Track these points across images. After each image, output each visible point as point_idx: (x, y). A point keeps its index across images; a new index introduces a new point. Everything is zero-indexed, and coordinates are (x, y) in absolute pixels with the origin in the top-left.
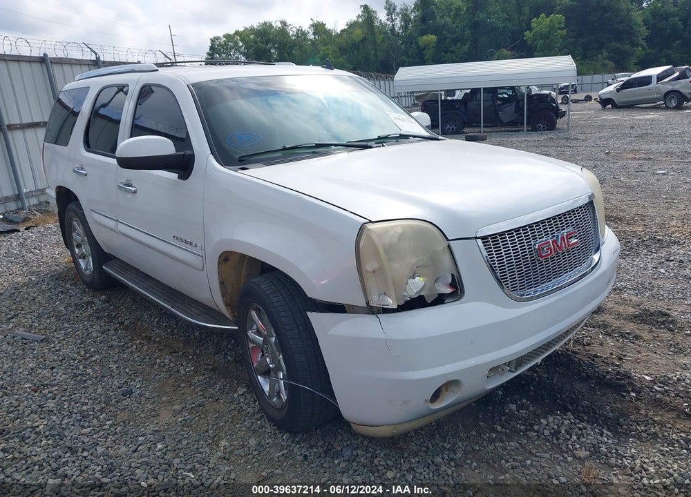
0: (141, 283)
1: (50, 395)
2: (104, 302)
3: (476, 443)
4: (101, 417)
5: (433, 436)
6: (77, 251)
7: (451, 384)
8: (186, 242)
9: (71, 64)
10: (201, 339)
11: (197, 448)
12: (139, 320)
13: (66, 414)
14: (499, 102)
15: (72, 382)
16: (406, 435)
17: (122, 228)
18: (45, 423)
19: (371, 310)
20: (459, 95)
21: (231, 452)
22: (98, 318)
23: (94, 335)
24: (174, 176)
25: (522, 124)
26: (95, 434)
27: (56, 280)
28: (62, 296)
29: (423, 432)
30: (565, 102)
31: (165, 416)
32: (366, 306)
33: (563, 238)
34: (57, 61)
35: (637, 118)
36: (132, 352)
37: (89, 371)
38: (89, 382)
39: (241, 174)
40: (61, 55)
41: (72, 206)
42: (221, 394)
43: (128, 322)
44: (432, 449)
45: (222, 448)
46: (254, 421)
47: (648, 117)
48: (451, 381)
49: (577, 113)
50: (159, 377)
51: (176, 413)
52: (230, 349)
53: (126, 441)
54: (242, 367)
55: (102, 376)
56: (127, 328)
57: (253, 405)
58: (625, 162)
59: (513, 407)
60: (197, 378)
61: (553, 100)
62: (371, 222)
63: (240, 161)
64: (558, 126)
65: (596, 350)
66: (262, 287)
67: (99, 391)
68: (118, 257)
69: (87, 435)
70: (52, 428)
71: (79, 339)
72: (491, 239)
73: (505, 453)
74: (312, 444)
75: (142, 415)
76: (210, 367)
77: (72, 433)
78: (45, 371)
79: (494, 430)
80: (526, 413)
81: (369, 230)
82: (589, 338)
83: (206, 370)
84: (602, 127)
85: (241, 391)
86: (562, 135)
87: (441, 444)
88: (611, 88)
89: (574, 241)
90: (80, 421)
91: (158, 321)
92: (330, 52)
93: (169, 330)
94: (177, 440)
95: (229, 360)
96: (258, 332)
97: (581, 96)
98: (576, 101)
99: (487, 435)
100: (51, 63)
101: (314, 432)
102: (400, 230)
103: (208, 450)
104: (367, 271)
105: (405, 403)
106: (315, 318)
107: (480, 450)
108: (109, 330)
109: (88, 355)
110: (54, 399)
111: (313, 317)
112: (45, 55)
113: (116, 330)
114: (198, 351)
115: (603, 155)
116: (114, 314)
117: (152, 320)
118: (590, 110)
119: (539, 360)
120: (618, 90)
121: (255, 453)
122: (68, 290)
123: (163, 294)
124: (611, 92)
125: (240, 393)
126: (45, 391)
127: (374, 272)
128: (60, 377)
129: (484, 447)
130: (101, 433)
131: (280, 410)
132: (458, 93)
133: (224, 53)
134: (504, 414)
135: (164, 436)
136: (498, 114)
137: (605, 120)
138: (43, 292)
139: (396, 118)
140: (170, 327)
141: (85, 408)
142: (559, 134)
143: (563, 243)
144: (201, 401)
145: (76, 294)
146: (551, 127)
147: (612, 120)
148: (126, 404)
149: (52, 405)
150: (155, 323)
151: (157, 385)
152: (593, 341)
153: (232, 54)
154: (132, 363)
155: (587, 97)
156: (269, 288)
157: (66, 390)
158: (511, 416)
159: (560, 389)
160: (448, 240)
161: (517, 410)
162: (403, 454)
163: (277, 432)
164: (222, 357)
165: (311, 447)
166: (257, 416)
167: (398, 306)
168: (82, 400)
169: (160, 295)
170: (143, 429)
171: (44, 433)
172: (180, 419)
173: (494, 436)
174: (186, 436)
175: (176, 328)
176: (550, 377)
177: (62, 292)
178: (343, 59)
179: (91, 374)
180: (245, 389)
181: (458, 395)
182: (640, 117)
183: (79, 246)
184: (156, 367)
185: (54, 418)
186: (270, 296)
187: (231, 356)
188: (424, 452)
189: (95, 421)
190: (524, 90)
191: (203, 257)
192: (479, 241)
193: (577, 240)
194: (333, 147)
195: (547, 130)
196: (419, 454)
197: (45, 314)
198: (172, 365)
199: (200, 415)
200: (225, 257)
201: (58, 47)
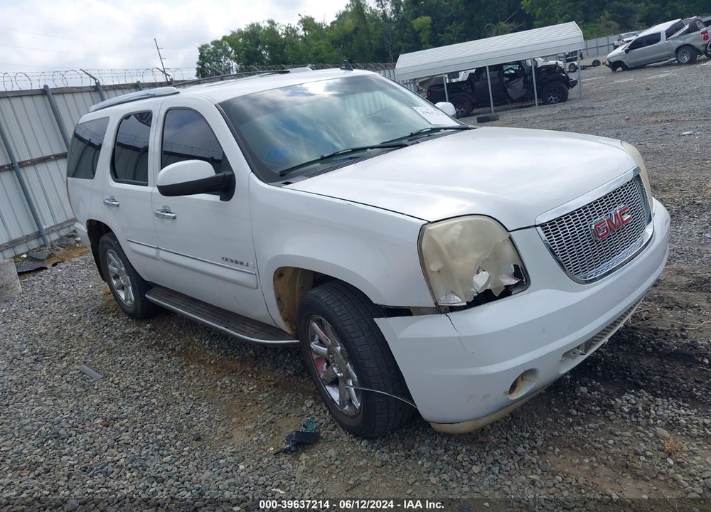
0: (188, 307)
1: (122, 428)
2: (150, 330)
3: (554, 429)
4: (177, 444)
5: (510, 427)
6: (115, 282)
7: (528, 373)
8: (236, 262)
9: (72, 93)
10: (256, 356)
11: (279, 465)
12: (189, 344)
13: (143, 445)
14: (506, 79)
15: (140, 413)
16: (483, 429)
17: (163, 255)
18: (125, 456)
19: (440, 310)
20: (463, 77)
21: (313, 465)
22: (148, 347)
23: (149, 364)
24: (216, 198)
25: (532, 98)
26: (176, 461)
27: (98, 313)
28: (108, 329)
29: (499, 425)
30: (572, 70)
31: (239, 437)
32: (435, 306)
33: (616, 215)
34: (58, 91)
35: (650, 78)
36: (190, 378)
37: (154, 400)
38: (156, 411)
39: (286, 189)
40: (60, 85)
41: (105, 238)
42: (290, 408)
43: (179, 347)
44: (511, 440)
45: (304, 462)
46: (329, 432)
47: (662, 76)
48: (527, 371)
49: (587, 80)
50: (224, 399)
51: (249, 433)
52: (287, 363)
53: (207, 465)
54: (304, 379)
55: (167, 404)
56: (179, 355)
57: (324, 416)
58: (647, 127)
59: (584, 389)
60: (261, 396)
61: (562, 70)
62: (429, 222)
63: (282, 175)
64: (569, 97)
65: (657, 324)
66: (322, 298)
67: (168, 419)
68: (159, 284)
69: (169, 463)
70: (133, 460)
71: (135, 370)
72: (550, 225)
73: (586, 436)
74: (392, 448)
75: (217, 439)
76: (273, 383)
77: (154, 464)
78: (111, 405)
79: (569, 415)
80: (598, 394)
81: (430, 231)
82: (647, 313)
83: (269, 386)
84: (616, 91)
85: (309, 403)
86: (576, 105)
87: (520, 434)
88: (620, 50)
89: (626, 217)
90: (158, 450)
91: (209, 343)
92: (323, 47)
93: (222, 352)
94: (257, 459)
95: (289, 375)
96: (321, 343)
97: (588, 62)
98: (584, 68)
99: (564, 420)
100: (53, 94)
101: (391, 437)
102: (460, 227)
103: (290, 466)
104: (432, 272)
105: (485, 397)
106: (383, 323)
107: (560, 436)
108: (162, 358)
109: (149, 385)
110: (127, 431)
111: (381, 322)
112: (46, 87)
113: (169, 357)
114: (256, 369)
115: (623, 122)
116: (162, 341)
117: (203, 343)
118: (600, 75)
119: (606, 340)
120: (627, 51)
121: (337, 463)
122: (112, 322)
123: (214, 316)
124: (620, 54)
125: (309, 405)
126: (117, 425)
127: (439, 271)
128: (128, 410)
129: (563, 432)
130: (182, 460)
131: (354, 417)
132: (462, 74)
133: (214, 61)
134: (577, 398)
135: (243, 457)
136: (507, 91)
137: (618, 84)
138: (88, 327)
139: (424, 112)
140: (222, 348)
141: (159, 437)
142: (572, 105)
143: (617, 221)
144: (271, 418)
145: (121, 326)
146: (563, 98)
147: (624, 84)
148: (198, 429)
149: (127, 438)
150: (207, 346)
151: (224, 407)
152: (652, 315)
153: (222, 60)
154: (194, 388)
155: (595, 61)
156: (330, 298)
157: (136, 421)
158: (584, 399)
159: (629, 367)
160: (509, 231)
161: (589, 392)
162: (484, 448)
163: (354, 440)
164: (282, 372)
165: (391, 451)
166: (330, 427)
167: (467, 302)
168: (154, 430)
169: (212, 317)
170: (221, 452)
171: (126, 465)
172: (255, 439)
173: (571, 420)
174: (265, 454)
175: (228, 349)
176: (615, 356)
177: (106, 325)
178: (337, 52)
179: (156, 403)
180: (312, 401)
181: (535, 383)
182: (654, 77)
183: (116, 277)
184: (218, 389)
185: (133, 450)
186: (332, 306)
187: (291, 370)
188: (504, 443)
189: (172, 449)
190: (529, 63)
191: (257, 275)
192: (539, 228)
193: (630, 216)
194: (369, 150)
195: (560, 102)
196: (500, 446)
197: (96, 349)
198: (233, 385)
199: (273, 432)
200: (280, 273)
201: (58, 77)
